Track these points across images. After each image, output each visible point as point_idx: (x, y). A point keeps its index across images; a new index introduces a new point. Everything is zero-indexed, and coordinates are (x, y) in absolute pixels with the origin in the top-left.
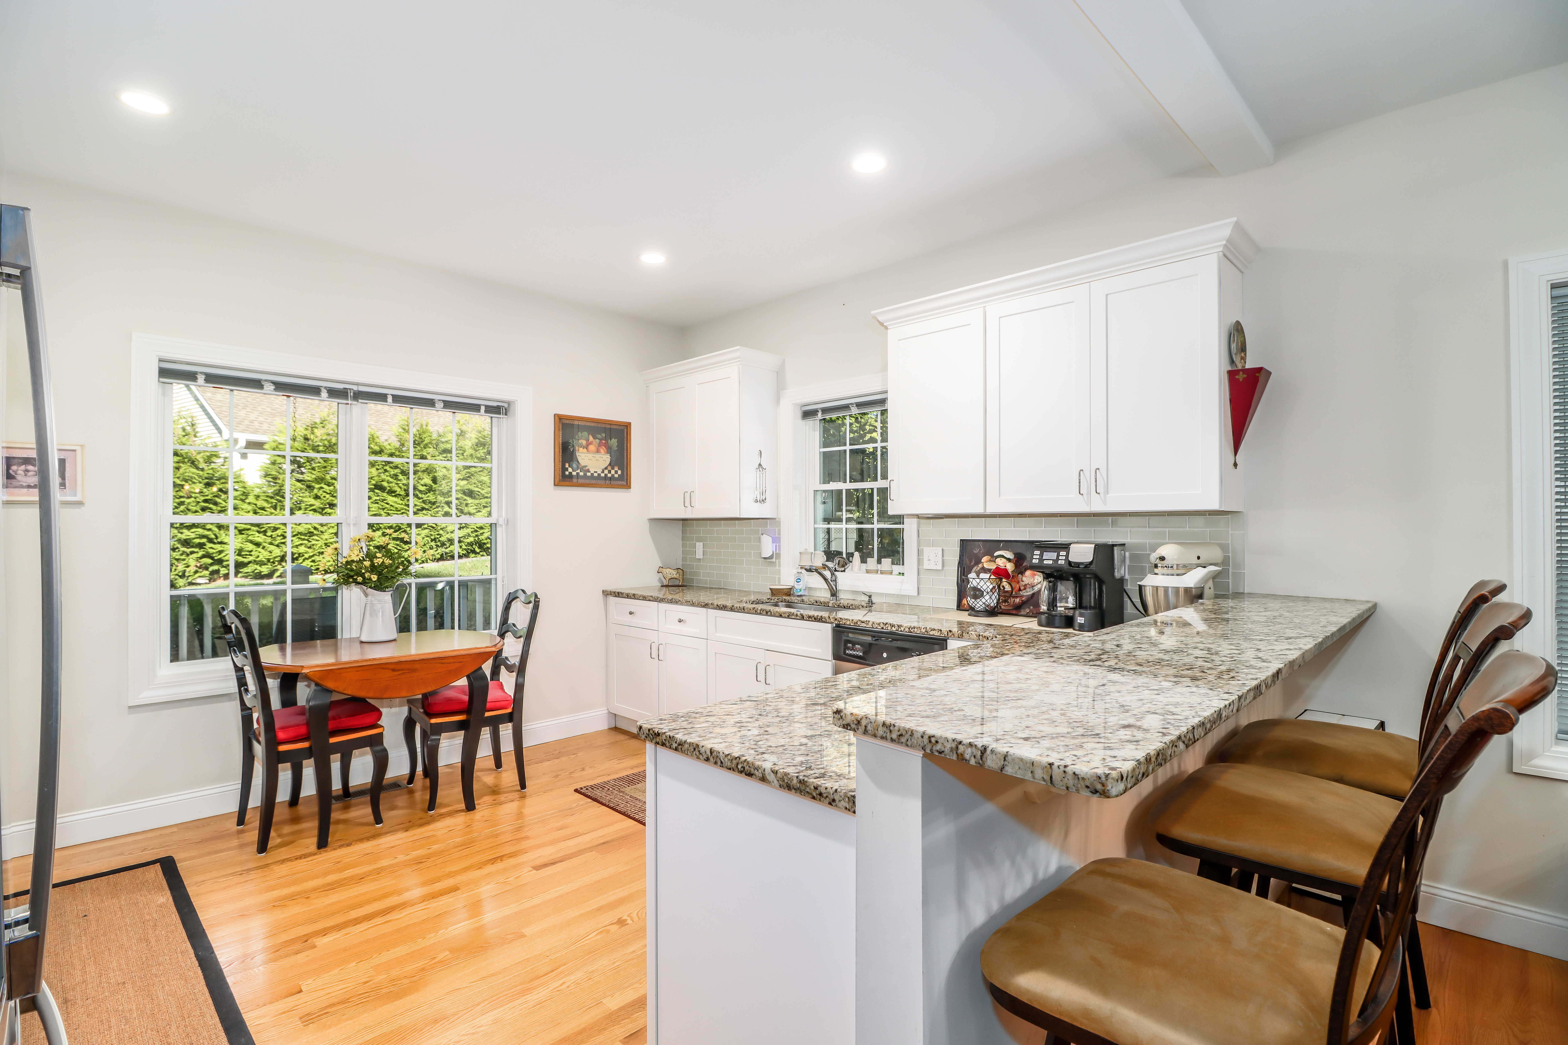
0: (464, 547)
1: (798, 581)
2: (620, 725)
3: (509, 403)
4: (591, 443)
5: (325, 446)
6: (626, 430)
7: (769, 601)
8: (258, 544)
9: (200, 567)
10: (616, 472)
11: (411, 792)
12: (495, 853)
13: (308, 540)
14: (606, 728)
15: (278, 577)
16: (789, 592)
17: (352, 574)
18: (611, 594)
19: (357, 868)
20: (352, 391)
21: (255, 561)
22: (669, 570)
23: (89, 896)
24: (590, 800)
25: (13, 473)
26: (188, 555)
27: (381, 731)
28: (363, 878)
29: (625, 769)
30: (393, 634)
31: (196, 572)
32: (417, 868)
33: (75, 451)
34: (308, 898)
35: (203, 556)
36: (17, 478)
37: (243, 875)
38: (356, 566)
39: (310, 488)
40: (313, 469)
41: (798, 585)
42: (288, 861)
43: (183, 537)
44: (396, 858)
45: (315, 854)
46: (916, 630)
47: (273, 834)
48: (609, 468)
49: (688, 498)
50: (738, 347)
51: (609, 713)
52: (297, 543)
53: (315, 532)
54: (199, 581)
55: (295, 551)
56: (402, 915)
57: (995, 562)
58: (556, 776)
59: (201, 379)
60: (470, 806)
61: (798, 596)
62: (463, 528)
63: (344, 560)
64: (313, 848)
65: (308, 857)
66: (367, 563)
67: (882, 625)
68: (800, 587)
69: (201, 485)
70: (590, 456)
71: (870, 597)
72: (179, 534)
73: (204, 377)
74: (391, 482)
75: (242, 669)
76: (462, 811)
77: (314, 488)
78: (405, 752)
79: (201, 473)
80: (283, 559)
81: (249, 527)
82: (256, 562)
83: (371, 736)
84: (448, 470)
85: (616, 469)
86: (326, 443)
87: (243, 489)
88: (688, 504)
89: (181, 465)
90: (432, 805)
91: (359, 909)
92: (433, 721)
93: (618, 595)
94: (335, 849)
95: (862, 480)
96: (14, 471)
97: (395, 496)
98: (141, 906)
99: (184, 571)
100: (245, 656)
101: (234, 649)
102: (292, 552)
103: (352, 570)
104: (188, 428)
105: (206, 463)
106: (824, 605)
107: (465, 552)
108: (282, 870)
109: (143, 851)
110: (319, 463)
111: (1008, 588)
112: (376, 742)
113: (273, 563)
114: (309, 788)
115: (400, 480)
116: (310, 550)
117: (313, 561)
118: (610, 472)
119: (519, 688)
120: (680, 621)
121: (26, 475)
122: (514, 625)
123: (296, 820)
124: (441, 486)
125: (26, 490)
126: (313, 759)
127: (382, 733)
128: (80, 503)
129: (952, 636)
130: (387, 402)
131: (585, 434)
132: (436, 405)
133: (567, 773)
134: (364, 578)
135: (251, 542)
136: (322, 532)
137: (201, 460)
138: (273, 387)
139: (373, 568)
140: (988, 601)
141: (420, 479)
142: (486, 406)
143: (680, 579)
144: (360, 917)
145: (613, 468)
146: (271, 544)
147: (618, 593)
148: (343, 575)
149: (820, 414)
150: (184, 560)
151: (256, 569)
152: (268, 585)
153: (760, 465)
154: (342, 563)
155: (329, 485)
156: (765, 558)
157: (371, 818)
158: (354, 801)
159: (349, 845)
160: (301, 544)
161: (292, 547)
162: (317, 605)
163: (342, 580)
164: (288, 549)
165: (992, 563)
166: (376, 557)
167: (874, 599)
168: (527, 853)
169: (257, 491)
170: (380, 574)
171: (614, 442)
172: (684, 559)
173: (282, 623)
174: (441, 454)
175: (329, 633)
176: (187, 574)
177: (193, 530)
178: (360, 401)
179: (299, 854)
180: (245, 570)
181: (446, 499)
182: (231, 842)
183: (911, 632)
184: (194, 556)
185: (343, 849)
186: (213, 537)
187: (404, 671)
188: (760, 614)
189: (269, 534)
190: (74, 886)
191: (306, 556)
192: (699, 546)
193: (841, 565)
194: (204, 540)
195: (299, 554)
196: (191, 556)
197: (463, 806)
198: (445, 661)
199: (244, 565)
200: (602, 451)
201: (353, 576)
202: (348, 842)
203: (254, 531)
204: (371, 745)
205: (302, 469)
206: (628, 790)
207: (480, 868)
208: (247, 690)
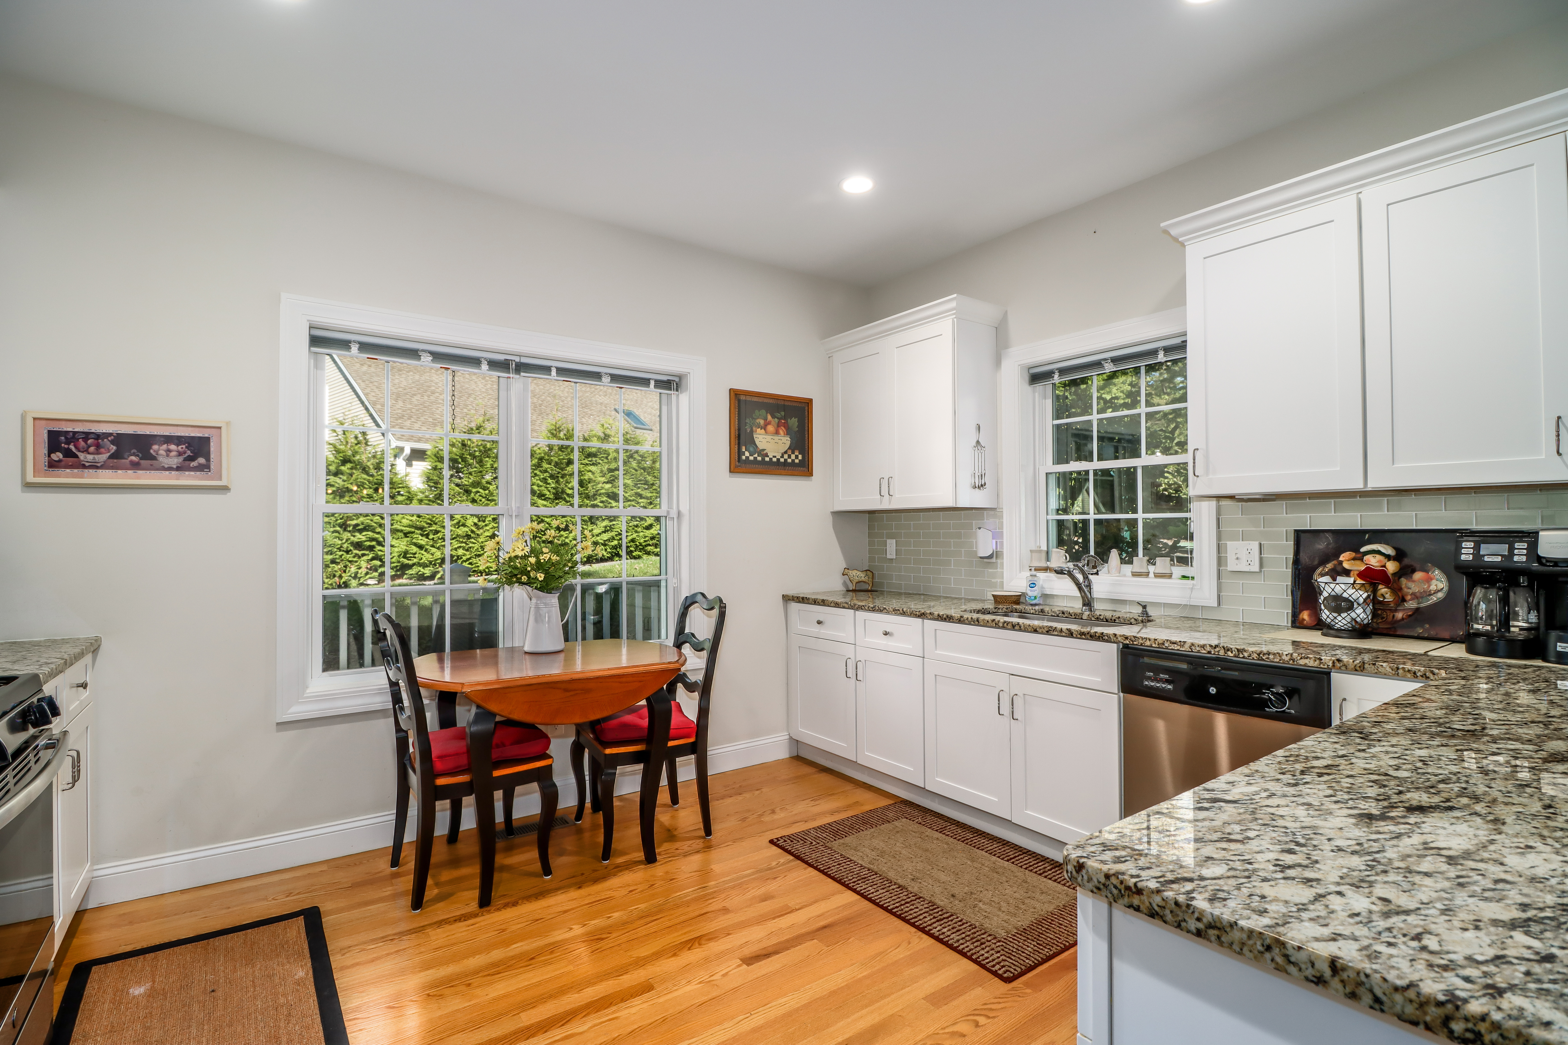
0: (609, 550)
1: (1032, 585)
2: (804, 754)
3: (680, 377)
4: (769, 423)
5: (480, 451)
6: (806, 408)
7: (996, 610)
8: (421, 547)
9: (370, 569)
10: (797, 457)
11: (580, 831)
12: (690, 932)
13: (465, 543)
14: (788, 756)
15: (439, 579)
16: (1017, 600)
17: (516, 572)
18: (793, 600)
19: (526, 942)
20: (514, 363)
21: (419, 563)
22: (856, 571)
23: (222, 958)
24: (791, 858)
25: (154, 454)
26: (359, 557)
27: (550, 763)
28: (533, 958)
29: (823, 814)
30: (560, 645)
31: (367, 574)
32: (597, 947)
33: (220, 428)
34: (469, 985)
35: (373, 559)
36: (158, 458)
37: (395, 941)
38: (519, 563)
39: (468, 492)
40: (470, 474)
41: (1031, 591)
42: (446, 923)
43: (355, 540)
44: (571, 929)
45: (476, 915)
46: (1271, 657)
47: (430, 882)
48: (790, 452)
49: (885, 485)
50: (955, 295)
51: (791, 738)
52: (456, 546)
53: (472, 535)
54: (370, 582)
55: (454, 554)
56: (585, 1028)
57: (1362, 560)
58: (744, 820)
59: (355, 348)
60: (651, 858)
61: (1032, 605)
62: (608, 531)
63: (507, 556)
64: (474, 906)
65: (469, 919)
66: (533, 560)
67: (1208, 649)
68: (1035, 594)
69: (371, 490)
70: (769, 438)
71: (1144, 607)
72: (352, 537)
73: (357, 346)
74: (541, 486)
75: (397, 684)
76: (640, 862)
77: (471, 492)
78: (572, 780)
79: (371, 478)
80: (443, 560)
81: (413, 530)
82: (419, 565)
83: (539, 768)
84: (593, 473)
85: (797, 453)
86: (481, 448)
87: (407, 494)
88: (885, 491)
89: (354, 471)
90: (606, 854)
91: (531, 1011)
92: (608, 751)
93: (803, 600)
94: (499, 909)
95: (1116, 458)
96: (155, 451)
97: (544, 500)
98: (277, 980)
99: (356, 573)
100: (398, 669)
101: (388, 659)
102: (451, 555)
103: (516, 568)
104: (361, 438)
105: (375, 469)
106: (1076, 617)
107: (609, 555)
108: (438, 936)
109: (287, 896)
110: (476, 467)
111: (1389, 598)
112: (544, 777)
113: (435, 565)
114: (469, 821)
115: (549, 484)
116: (468, 553)
117: (471, 564)
118: (789, 457)
119: (704, 712)
120: (886, 634)
121: (168, 456)
122: (693, 635)
123: (455, 862)
124: (587, 489)
125: (167, 472)
126: (474, 795)
127: (551, 765)
128: (225, 489)
129: (1343, 668)
130: (550, 375)
131: (763, 412)
132: (603, 379)
133: (755, 816)
134: (529, 577)
135: (415, 545)
136: (478, 535)
137: (371, 467)
138: (431, 358)
139: (539, 566)
140: (1361, 616)
141: (567, 482)
142: (656, 381)
143: (870, 582)
144: (532, 1025)
145: (793, 453)
146: (433, 546)
147: (803, 598)
148: (506, 574)
149: (1056, 376)
150: (356, 562)
151: (420, 571)
152: (429, 585)
153: (978, 442)
154: (504, 559)
155: (485, 489)
156: (981, 558)
157: (538, 866)
158: (518, 840)
159: (515, 904)
160: (460, 547)
161: (451, 550)
162: (477, 609)
163: (504, 580)
164: (447, 551)
165: (1358, 562)
166: (542, 553)
167: (1151, 611)
168: (729, 934)
169: (420, 496)
170: (546, 572)
171: (794, 422)
172: (871, 559)
173: (441, 628)
174: (586, 457)
175: (489, 641)
176: (359, 575)
177: (364, 533)
178: (522, 374)
179: (458, 913)
180: (410, 572)
181: (592, 503)
182: (385, 890)
183: (1263, 660)
184: (365, 558)
185: (509, 910)
186: (382, 540)
187: (578, 692)
188: (1003, 628)
189: (431, 536)
190: (208, 943)
191: (464, 558)
192: (891, 545)
193: (1091, 565)
194: (374, 543)
195: (458, 556)
196: (362, 559)
197: (640, 855)
198: (624, 680)
199: (410, 567)
200: (781, 432)
201: (517, 575)
202: (513, 899)
203: (417, 534)
204: (538, 780)
205: (460, 474)
206: (835, 845)
207: (675, 955)
208: (402, 709)
